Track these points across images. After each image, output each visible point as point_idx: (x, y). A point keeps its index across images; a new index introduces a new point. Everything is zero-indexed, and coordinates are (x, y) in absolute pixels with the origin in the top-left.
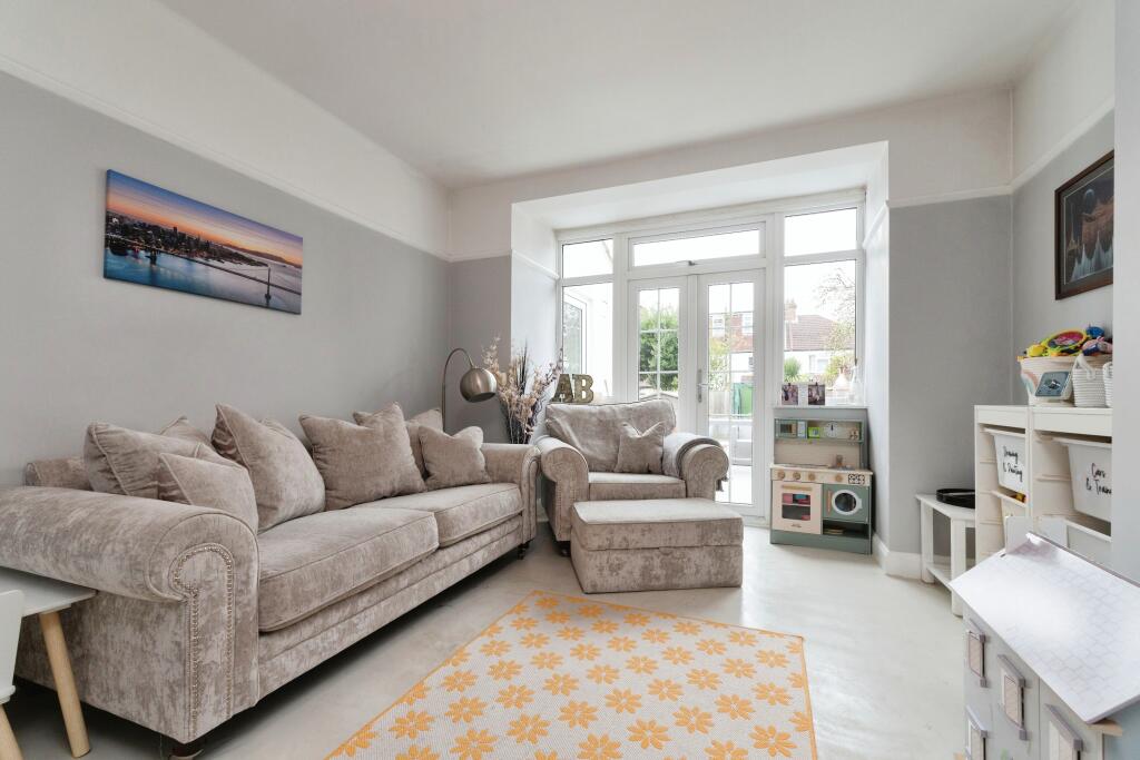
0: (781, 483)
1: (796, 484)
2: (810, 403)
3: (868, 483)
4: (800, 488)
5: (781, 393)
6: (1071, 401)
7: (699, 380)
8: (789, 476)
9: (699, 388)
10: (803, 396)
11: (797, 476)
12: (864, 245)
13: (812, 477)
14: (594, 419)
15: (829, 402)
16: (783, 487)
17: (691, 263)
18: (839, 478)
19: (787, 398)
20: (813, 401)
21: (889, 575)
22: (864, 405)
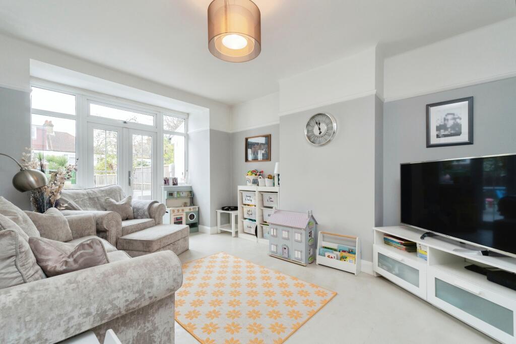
0: (174, 214)
1: (178, 214)
2: (173, 185)
3: (197, 210)
4: (178, 215)
5: (163, 182)
6: (258, 185)
7: (129, 176)
8: (176, 211)
9: (129, 180)
10: (171, 182)
11: (178, 211)
12: (188, 133)
13: (183, 210)
14: (86, 197)
15: (179, 185)
16: (174, 216)
17: (125, 122)
18: (190, 209)
19: (165, 183)
20: (174, 184)
21: (211, 234)
22: (190, 185)
